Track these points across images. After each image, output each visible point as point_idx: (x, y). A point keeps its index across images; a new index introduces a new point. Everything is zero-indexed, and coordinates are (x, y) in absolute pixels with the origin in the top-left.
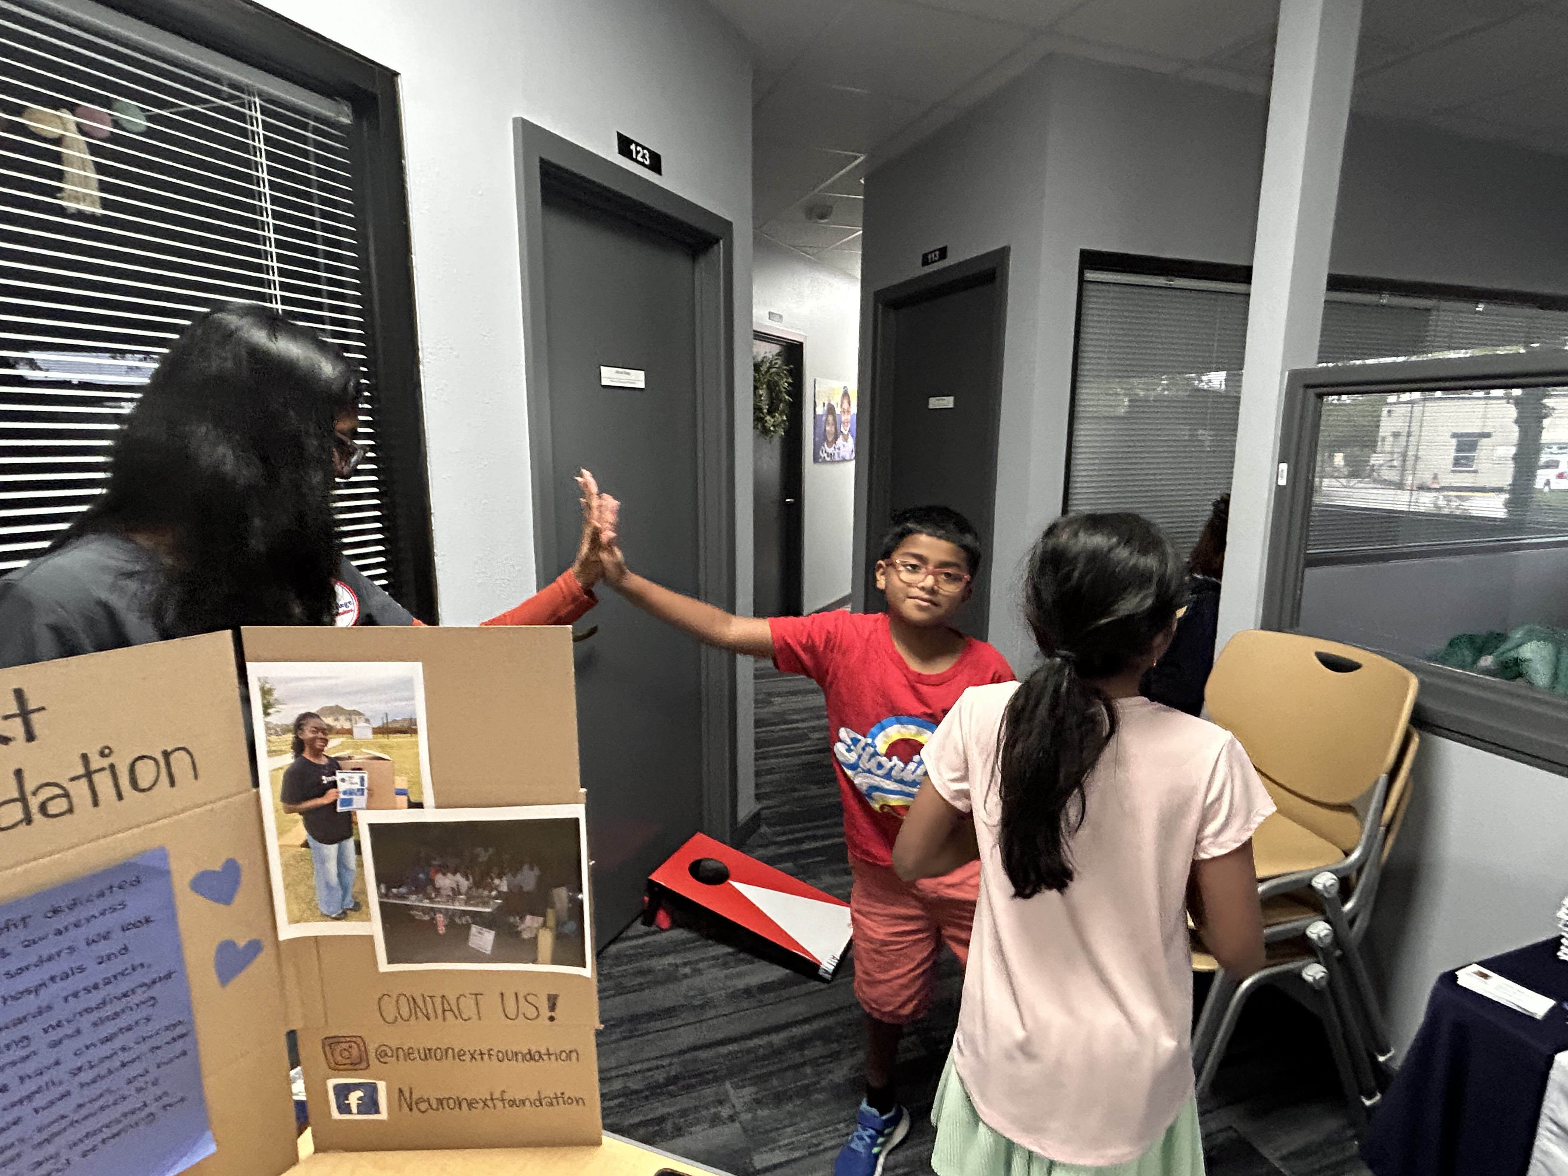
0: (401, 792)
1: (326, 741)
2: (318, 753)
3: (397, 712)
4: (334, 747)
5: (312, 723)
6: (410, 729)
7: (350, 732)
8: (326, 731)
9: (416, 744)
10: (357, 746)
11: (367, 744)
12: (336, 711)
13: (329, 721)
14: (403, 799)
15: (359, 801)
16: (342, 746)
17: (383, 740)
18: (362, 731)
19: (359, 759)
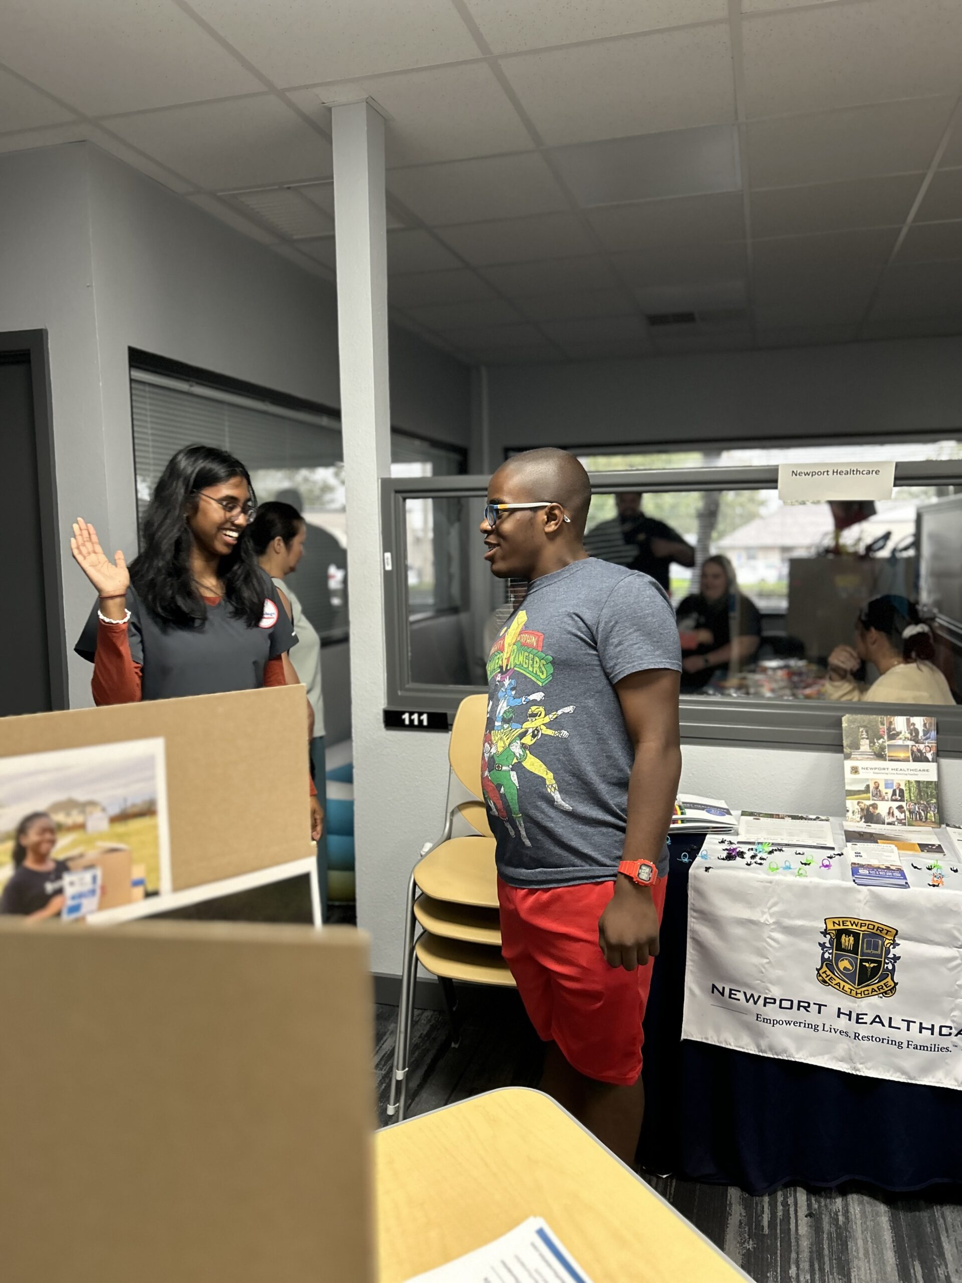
0: (138, 883)
1: (53, 842)
2: (42, 858)
3: (135, 795)
4: (63, 847)
5: (38, 824)
6: (148, 811)
7: (82, 827)
8: (53, 831)
9: (155, 827)
10: (90, 841)
11: (101, 836)
12: (69, 805)
13: (60, 818)
14: (139, 891)
15: (89, 904)
16: (74, 845)
17: (120, 828)
18: (98, 822)
19: (92, 854)
